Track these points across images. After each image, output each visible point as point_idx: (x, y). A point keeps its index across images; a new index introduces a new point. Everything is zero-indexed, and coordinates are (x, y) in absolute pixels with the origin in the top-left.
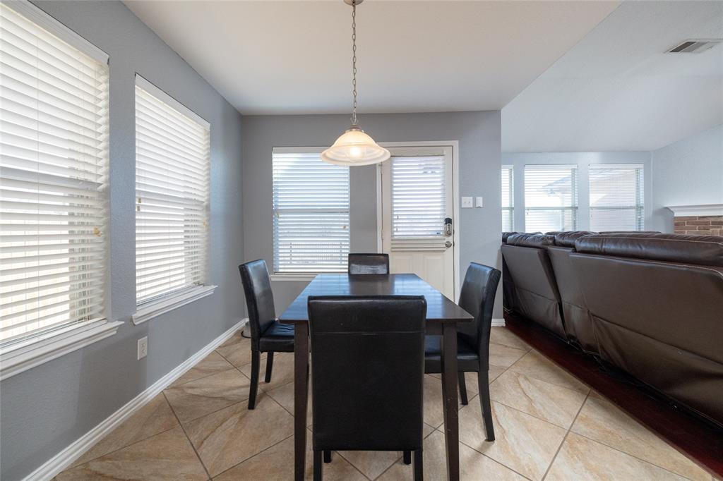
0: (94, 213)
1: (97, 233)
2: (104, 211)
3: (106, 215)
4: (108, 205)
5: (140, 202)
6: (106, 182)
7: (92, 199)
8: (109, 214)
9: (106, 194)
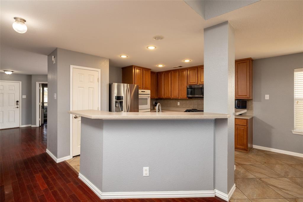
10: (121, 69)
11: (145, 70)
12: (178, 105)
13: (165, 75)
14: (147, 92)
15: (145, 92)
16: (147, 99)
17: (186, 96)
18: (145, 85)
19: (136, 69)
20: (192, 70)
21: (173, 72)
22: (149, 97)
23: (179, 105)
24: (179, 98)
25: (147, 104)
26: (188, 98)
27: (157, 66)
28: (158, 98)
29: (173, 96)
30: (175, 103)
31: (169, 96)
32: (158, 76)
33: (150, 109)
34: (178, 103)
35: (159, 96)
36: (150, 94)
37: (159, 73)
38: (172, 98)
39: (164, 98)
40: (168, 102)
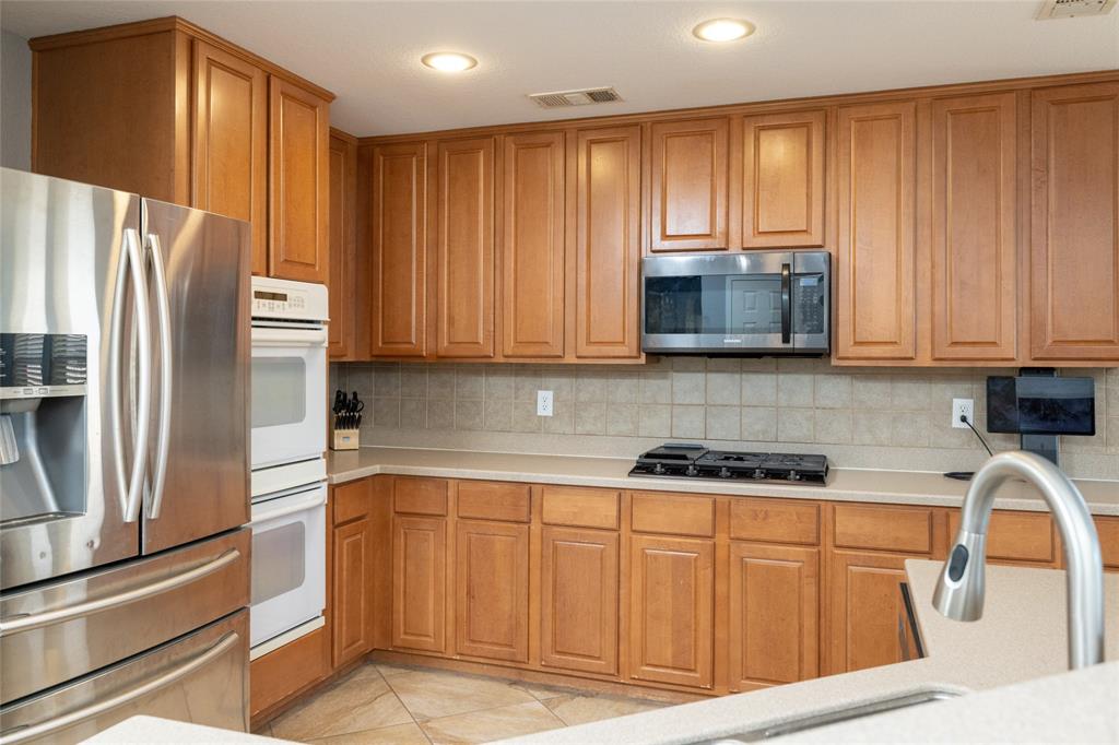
10: (28, 55)
11: (286, 95)
12: (541, 412)
13: (436, 163)
14: (300, 303)
15: (283, 297)
16: (297, 366)
17: (629, 347)
18: (287, 238)
19: (211, 62)
20: (687, 134)
21: (510, 146)
22: (314, 345)
23: (549, 412)
24: (570, 359)
25: (297, 415)
26: (643, 360)
27: (415, 61)
28: (374, 359)
29: (516, 341)
30: (516, 398)
31: (478, 343)
32: (375, 170)
33: (321, 455)
34: (541, 394)
35: (383, 343)
36: (325, 323)
37: (377, 150)
38: (502, 360)
39: (424, 354)
40: (449, 389)
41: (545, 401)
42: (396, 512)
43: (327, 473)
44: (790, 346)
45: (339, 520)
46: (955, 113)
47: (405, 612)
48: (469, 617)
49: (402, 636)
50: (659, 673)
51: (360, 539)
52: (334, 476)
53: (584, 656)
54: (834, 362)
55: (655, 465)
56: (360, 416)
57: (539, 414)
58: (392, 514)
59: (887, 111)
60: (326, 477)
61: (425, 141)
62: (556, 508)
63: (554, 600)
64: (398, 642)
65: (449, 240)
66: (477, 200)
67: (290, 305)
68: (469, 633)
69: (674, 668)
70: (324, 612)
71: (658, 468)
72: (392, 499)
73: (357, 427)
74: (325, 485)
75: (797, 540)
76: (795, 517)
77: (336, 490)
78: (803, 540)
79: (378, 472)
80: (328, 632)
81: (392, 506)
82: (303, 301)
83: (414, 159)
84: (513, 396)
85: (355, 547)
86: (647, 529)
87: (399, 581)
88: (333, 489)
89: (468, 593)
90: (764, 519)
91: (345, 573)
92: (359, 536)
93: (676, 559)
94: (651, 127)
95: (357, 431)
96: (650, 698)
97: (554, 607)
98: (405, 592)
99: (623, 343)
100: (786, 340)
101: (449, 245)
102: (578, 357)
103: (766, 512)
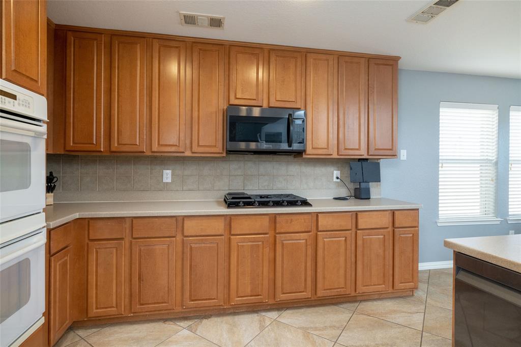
0: (491, 172)
1: (492, 180)
2: (495, 171)
3: (496, 172)
4: (497, 169)
5: (511, 165)
6: (496, 158)
7: (490, 166)
8: (497, 172)
9: (496, 163)
12: (165, 180)
13: (110, 47)
14: (26, 104)
15: (14, 97)
17: (219, 148)
18: (17, 55)
21: (156, 45)
22: (38, 135)
23: (169, 180)
24: (187, 154)
26: (224, 155)
28: (67, 153)
29: (159, 144)
30: (151, 174)
31: (137, 145)
32: (68, 44)
33: (42, 211)
34: (166, 172)
35: (74, 143)
36: (44, 122)
37: (69, 34)
38: (150, 154)
39: (102, 150)
40: (111, 170)
41: (167, 175)
42: (89, 240)
43: (46, 222)
44: (291, 148)
45: (53, 252)
46: (346, 62)
47: (97, 297)
48: (140, 291)
49: (95, 311)
50: (244, 300)
51: (67, 259)
52: (51, 223)
53: (206, 299)
54: (304, 156)
55: (239, 202)
56: (55, 186)
57: (164, 181)
58: (87, 241)
59: (324, 57)
60: (45, 224)
61: (103, 34)
62: (191, 227)
63: (191, 274)
64: (91, 314)
65: (118, 89)
66: (136, 70)
67: (19, 104)
68: (140, 301)
69: (251, 296)
70: (44, 314)
71: (241, 204)
72: (86, 232)
73: (52, 192)
74: (45, 231)
75: (303, 230)
76: (303, 221)
77: (52, 232)
78: (306, 230)
79: (78, 217)
80: (47, 326)
81: (86, 236)
82: (29, 104)
83: (95, 42)
84: (149, 173)
85: (64, 265)
86: (239, 233)
87: (92, 279)
88: (49, 232)
89: (139, 278)
90: (291, 222)
91: (58, 283)
92: (66, 258)
93: (252, 246)
94: (229, 48)
95: (52, 194)
96: (237, 311)
97: (190, 278)
98: (97, 285)
99: (216, 146)
100: (290, 146)
101: (118, 92)
102: (193, 153)
103: (291, 220)
